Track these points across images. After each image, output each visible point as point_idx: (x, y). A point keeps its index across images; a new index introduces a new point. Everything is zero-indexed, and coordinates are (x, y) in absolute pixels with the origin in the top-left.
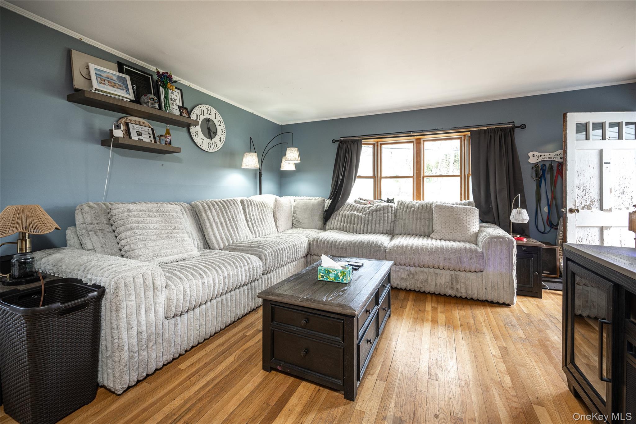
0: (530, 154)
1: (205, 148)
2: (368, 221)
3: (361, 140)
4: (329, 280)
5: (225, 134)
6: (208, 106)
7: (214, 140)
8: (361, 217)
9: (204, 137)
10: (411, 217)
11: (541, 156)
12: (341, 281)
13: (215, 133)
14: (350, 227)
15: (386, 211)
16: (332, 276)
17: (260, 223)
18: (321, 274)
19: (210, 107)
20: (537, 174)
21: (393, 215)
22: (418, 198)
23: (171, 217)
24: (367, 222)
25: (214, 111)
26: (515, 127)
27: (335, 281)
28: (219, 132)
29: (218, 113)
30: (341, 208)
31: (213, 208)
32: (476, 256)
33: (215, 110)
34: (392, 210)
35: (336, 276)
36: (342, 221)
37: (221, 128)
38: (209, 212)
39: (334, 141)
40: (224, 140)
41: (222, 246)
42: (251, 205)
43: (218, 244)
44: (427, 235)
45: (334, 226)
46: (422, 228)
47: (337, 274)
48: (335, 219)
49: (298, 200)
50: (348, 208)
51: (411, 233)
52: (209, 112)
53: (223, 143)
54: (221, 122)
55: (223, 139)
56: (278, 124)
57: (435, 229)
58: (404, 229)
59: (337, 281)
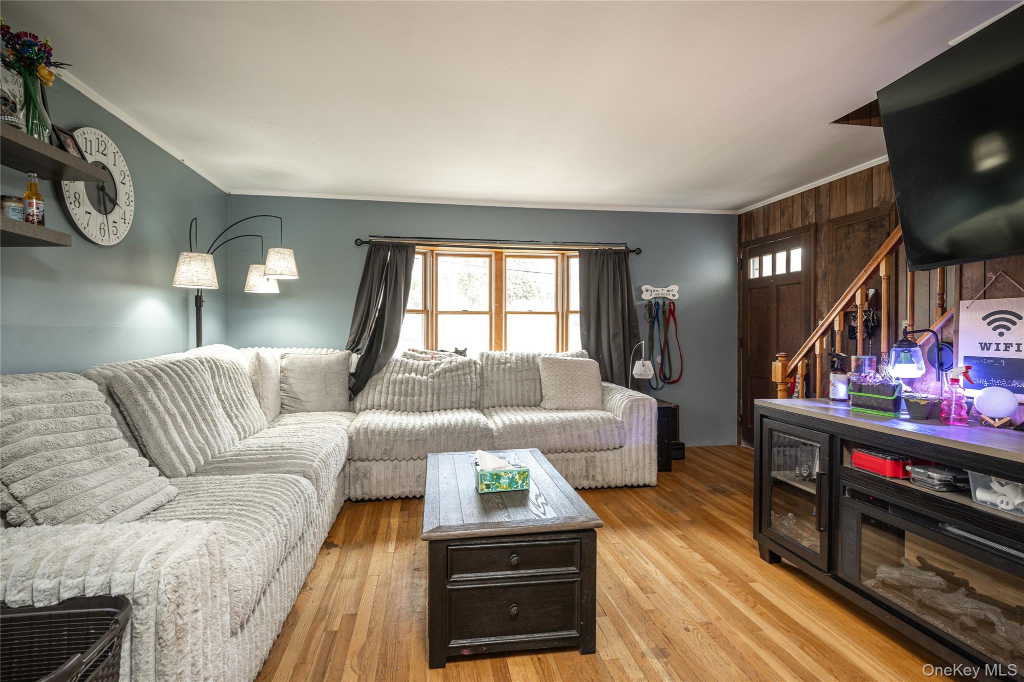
0: (644, 288)
1: (94, 236)
2: (439, 388)
3: (413, 246)
4: (499, 490)
5: (133, 204)
6: (101, 133)
7: (112, 217)
8: (426, 383)
9: (91, 209)
10: (507, 378)
11: (654, 291)
12: (519, 487)
13: (114, 203)
14: (405, 401)
15: (468, 371)
16: (504, 483)
17: (240, 407)
18: (486, 482)
19: (104, 135)
20: (650, 314)
21: (478, 376)
22: (499, 346)
23: (96, 411)
24: (438, 392)
25: (112, 147)
26: (628, 252)
27: (509, 489)
28: (122, 199)
29: (120, 154)
30: (384, 369)
31: (159, 383)
32: (616, 427)
33: (114, 144)
34: (476, 368)
35: (512, 481)
36: (390, 391)
37: (125, 191)
38: (151, 393)
39: (359, 243)
40: (132, 218)
41: (193, 468)
42: (219, 371)
43: (185, 464)
44: (536, 404)
45: (373, 401)
46: (526, 395)
47: (513, 477)
48: (375, 389)
49: (291, 356)
50: (397, 368)
51: (509, 403)
52: (102, 148)
53: (129, 226)
54: (126, 176)
55: (130, 218)
56: (224, 190)
57: (546, 395)
58: (498, 398)
59: (513, 489)
